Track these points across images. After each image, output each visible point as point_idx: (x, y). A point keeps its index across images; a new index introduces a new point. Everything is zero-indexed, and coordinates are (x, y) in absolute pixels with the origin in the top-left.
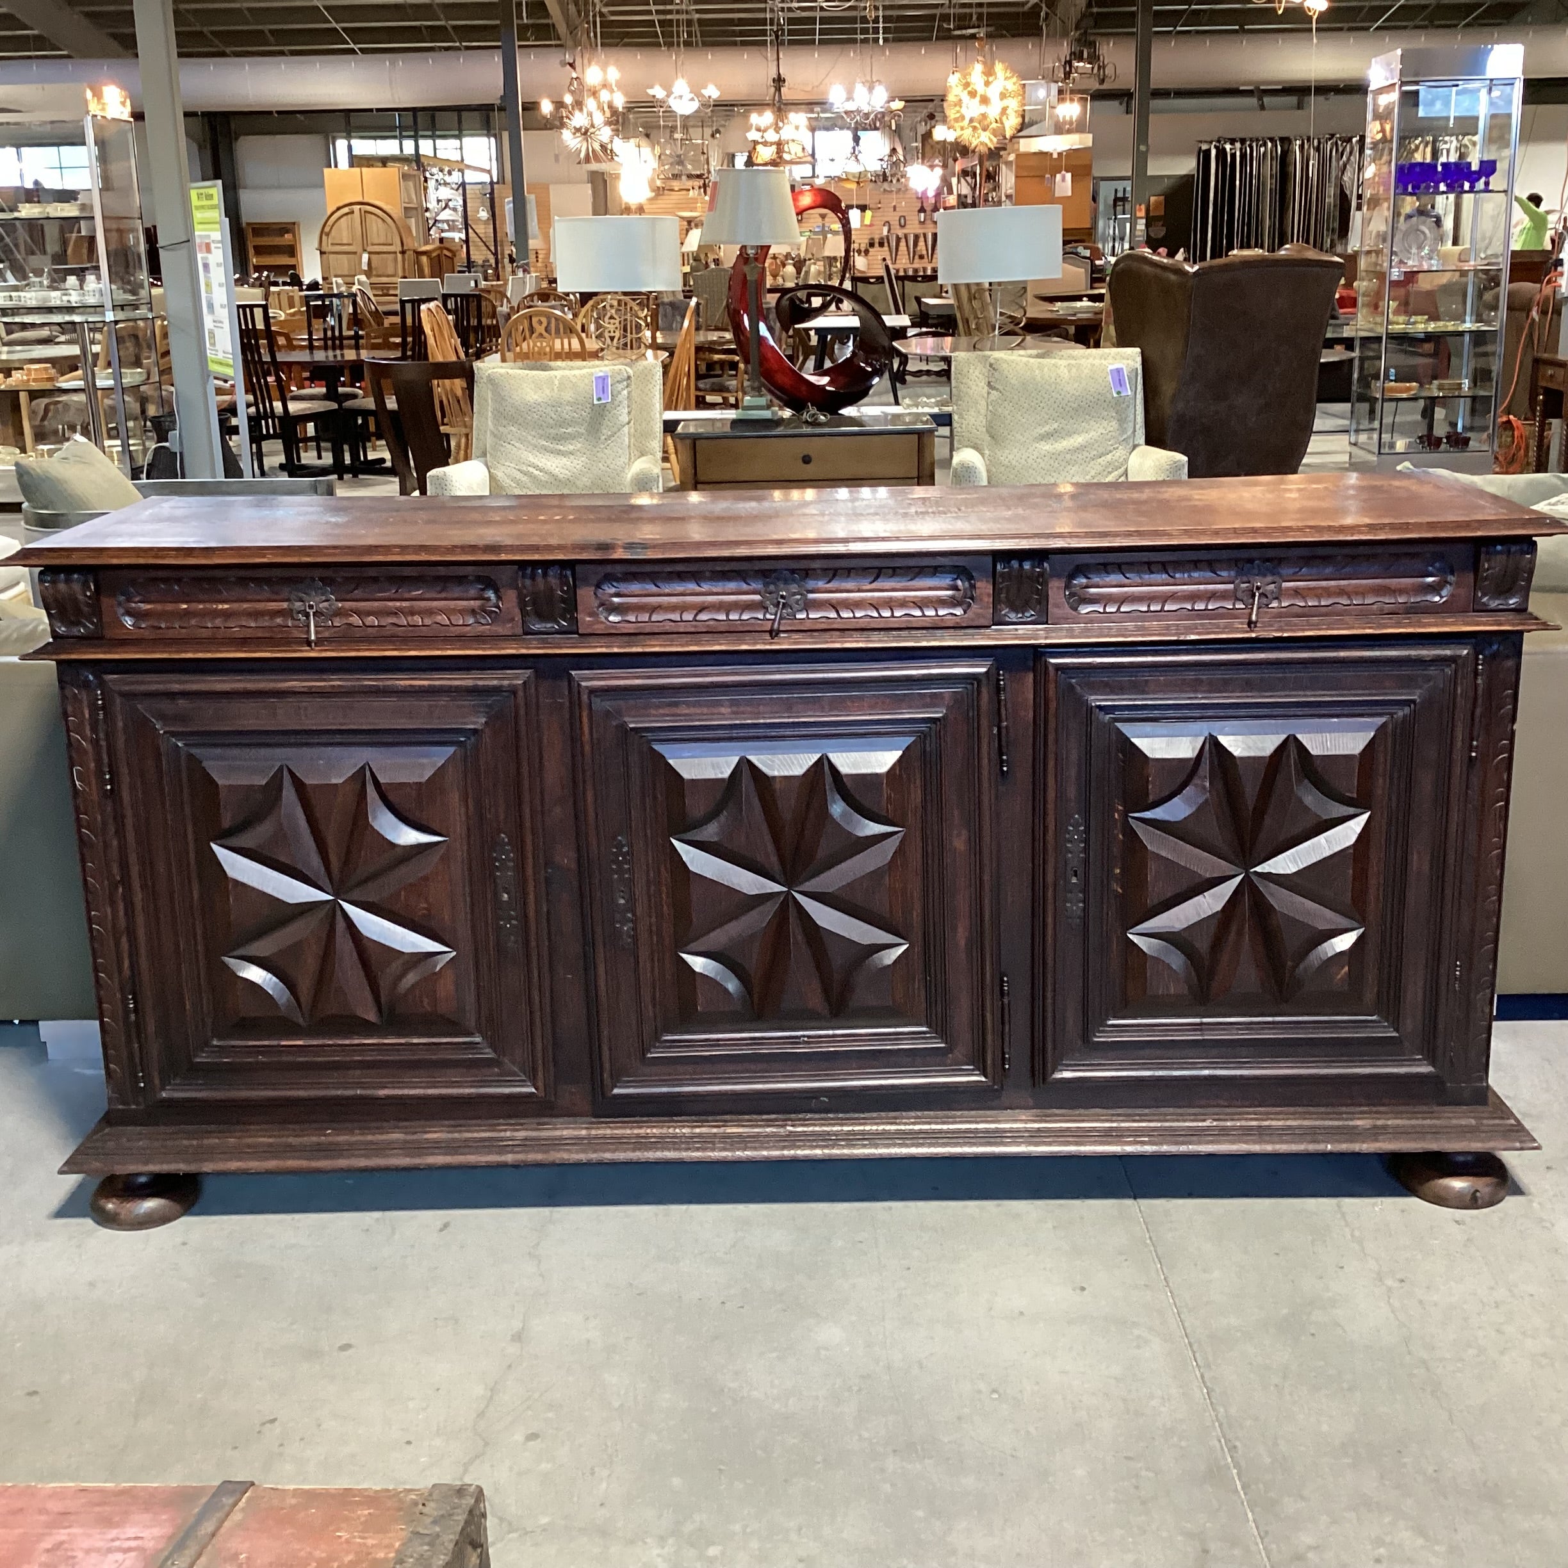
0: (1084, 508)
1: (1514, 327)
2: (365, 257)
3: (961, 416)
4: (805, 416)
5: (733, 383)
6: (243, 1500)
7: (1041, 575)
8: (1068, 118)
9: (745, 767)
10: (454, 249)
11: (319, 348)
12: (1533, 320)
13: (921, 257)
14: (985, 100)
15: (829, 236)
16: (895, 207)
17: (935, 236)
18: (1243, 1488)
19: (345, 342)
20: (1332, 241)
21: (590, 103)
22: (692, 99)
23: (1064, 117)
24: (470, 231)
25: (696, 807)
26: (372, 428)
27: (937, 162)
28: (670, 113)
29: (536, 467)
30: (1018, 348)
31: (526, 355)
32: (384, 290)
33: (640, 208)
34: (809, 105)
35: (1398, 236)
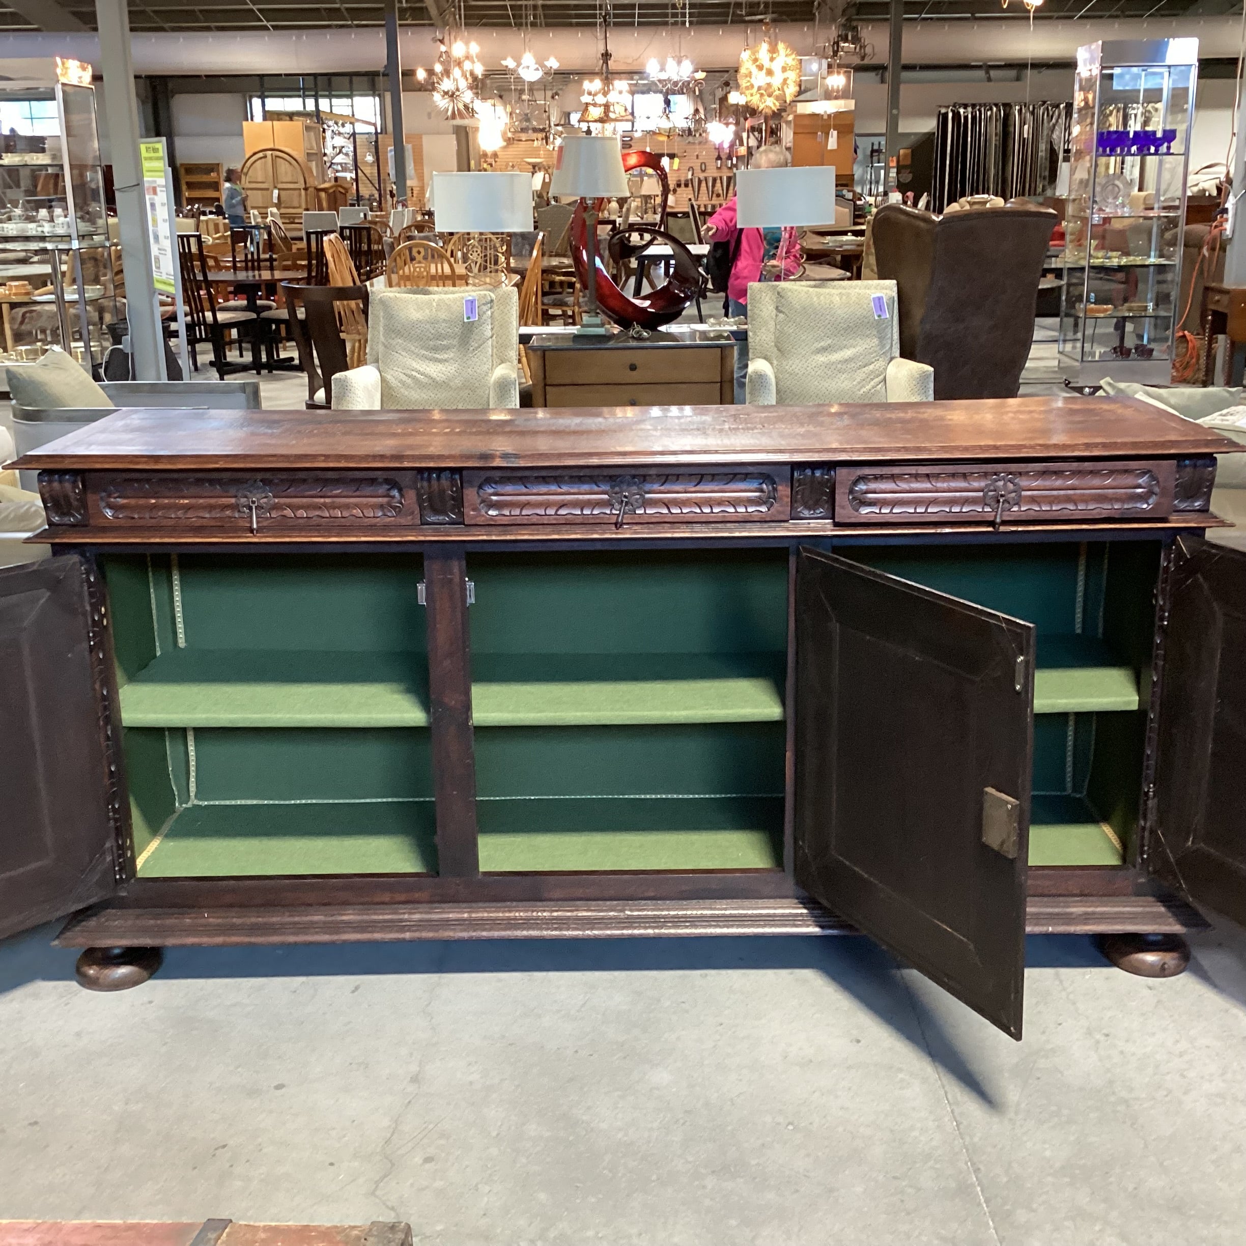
0: (862, 426)
1: (1188, 260)
2: (276, 192)
3: (755, 334)
4: (632, 332)
5: (570, 300)
6: (224, 1235)
7: (830, 481)
8: (835, 87)
10: (346, 186)
11: (241, 269)
12: (1204, 256)
13: (718, 195)
14: (770, 73)
15: (645, 178)
16: (697, 156)
17: (729, 178)
18: (985, 1201)
19: (262, 264)
20: (1043, 186)
21: (456, 72)
22: (537, 69)
23: (832, 87)
24: (359, 171)
26: (283, 333)
27: (731, 120)
28: (519, 80)
29: (419, 372)
30: (800, 279)
31: (407, 278)
32: (291, 219)
33: (495, 155)
34: (630, 74)
35: (1098, 189)
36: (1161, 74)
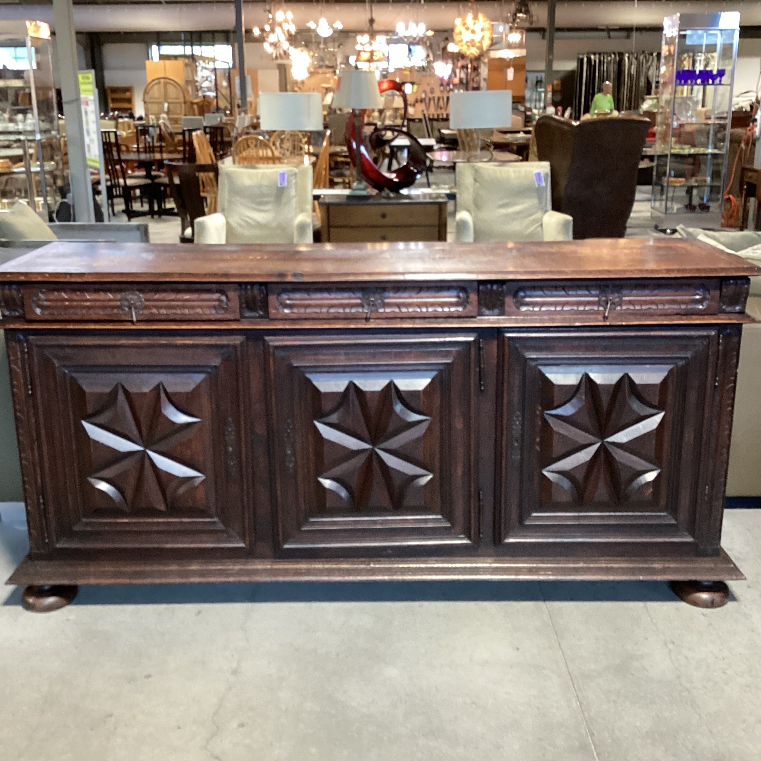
0: (524, 256)
1: (732, 151)
2: (166, 105)
3: (460, 194)
4: (383, 194)
5: (347, 173)
7: (502, 292)
8: (514, 41)
9: (352, 386)
10: (210, 101)
11: (142, 152)
12: (742, 149)
13: (441, 108)
14: (473, 32)
15: (395, 97)
16: (428, 84)
17: (448, 98)
18: (597, 755)
19: (156, 149)
21: (278, 29)
22: (329, 30)
23: (512, 41)
24: (218, 92)
25: (327, 406)
26: (168, 192)
27: (449, 61)
28: (317, 35)
29: (250, 218)
30: (490, 161)
31: (245, 159)
32: (175, 121)
33: (303, 82)
34: (386, 32)
35: (676, 106)
36: (716, 35)
